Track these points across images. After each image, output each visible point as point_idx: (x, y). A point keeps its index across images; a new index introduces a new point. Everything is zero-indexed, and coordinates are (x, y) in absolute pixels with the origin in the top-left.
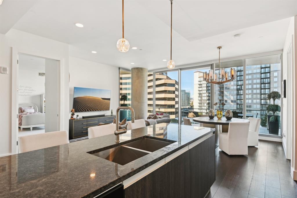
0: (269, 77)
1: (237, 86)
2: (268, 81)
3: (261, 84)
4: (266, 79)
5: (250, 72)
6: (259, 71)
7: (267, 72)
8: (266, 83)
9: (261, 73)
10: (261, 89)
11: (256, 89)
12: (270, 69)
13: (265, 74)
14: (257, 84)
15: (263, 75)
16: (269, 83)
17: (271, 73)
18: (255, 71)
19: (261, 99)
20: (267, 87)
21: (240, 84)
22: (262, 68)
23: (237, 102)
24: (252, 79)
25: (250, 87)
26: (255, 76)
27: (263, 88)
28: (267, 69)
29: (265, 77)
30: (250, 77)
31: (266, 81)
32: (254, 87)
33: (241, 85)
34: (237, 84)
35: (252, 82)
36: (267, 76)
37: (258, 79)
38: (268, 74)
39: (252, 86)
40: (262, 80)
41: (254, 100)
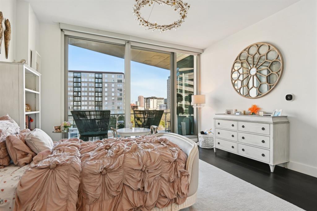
0: (101, 87)
1: (74, 92)
2: (100, 90)
3: (95, 92)
4: (99, 89)
5: (86, 80)
6: (93, 80)
7: (100, 82)
8: (99, 92)
9: (96, 83)
10: (95, 97)
11: (91, 96)
12: (102, 80)
13: (98, 84)
14: (92, 92)
15: (96, 84)
16: (101, 92)
17: (103, 83)
18: (90, 80)
19: (95, 106)
20: (100, 96)
21: (76, 91)
22: (96, 78)
23: (74, 109)
24: (88, 87)
25: (86, 94)
26: (90, 85)
27: (96, 96)
28: (100, 80)
29: (98, 87)
30: (86, 85)
31: (99, 90)
32: (89, 95)
33: (78, 92)
34: (74, 90)
35: (88, 89)
36: (100, 86)
37: (93, 87)
38: (101, 84)
39: (88, 94)
40: (96, 88)
41: (89, 107)
